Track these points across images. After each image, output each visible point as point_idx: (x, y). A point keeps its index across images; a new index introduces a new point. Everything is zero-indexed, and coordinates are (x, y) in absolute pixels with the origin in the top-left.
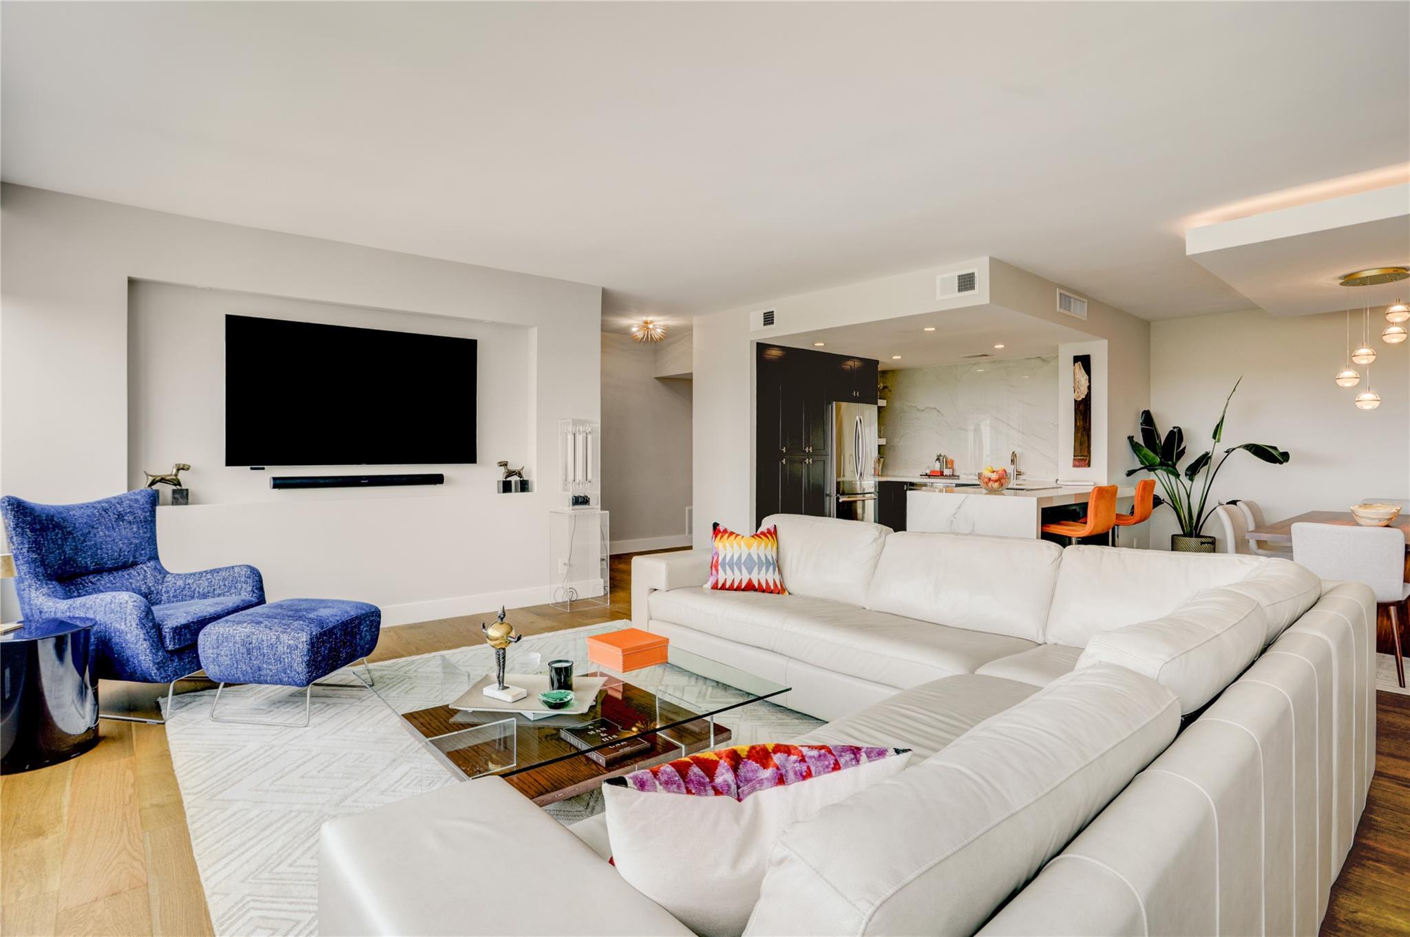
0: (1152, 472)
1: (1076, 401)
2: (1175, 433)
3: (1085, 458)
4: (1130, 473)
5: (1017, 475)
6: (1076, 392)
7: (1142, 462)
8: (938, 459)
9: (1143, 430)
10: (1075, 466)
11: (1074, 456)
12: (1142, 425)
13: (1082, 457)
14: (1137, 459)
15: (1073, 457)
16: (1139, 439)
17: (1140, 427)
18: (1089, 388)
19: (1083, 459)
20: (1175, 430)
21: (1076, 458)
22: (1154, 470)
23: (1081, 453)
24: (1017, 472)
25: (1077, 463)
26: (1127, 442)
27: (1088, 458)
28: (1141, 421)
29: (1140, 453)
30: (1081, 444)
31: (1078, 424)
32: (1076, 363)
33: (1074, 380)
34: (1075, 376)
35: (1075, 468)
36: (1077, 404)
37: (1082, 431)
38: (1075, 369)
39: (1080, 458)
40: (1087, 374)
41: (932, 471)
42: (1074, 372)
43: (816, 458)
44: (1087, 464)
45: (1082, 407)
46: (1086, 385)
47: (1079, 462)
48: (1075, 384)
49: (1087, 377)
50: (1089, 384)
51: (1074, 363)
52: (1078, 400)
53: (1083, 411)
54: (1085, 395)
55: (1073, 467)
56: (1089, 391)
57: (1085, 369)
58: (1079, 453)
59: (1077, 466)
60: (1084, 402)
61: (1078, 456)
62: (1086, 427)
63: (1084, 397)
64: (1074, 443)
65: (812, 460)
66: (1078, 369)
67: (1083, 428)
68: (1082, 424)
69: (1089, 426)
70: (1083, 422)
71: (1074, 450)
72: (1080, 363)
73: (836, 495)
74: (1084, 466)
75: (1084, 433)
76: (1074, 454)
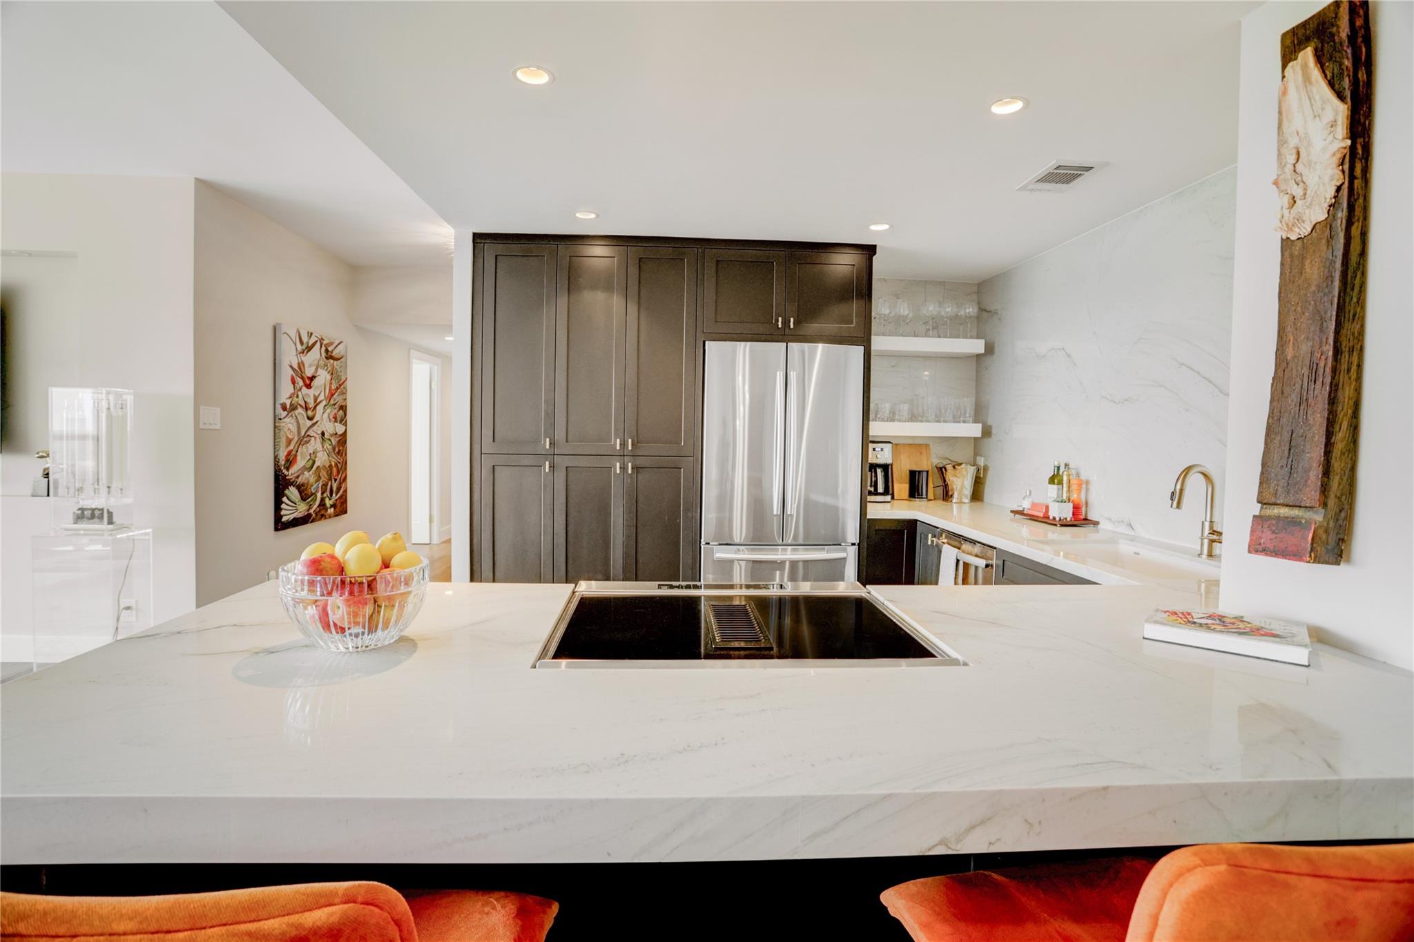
8: (1055, 476)
10: (1255, 548)
11: (1260, 503)
13: (1295, 513)
19: (1294, 522)
21: (1267, 512)
23: (1288, 487)
25: (1267, 537)
27: (1319, 519)
30: (1294, 450)
31: (1290, 353)
32: (1291, 64)
33: (1279, 150)
34: (1285, 123)
35: (1257, 556)
36: (1292, 256)
37: (1305, 386)
38: (1284, 92)
39: (1284, 511)
40: (1341, 96)
41: (1034, 505)
42: (1280, 113)
43: (641, 461)
44: (1312, 550)
45: (1311, 268)
46: (1328, 154)
47: (1273, 532)
48: (1281, 165)
49: (1337, 113)
50: (1349, 142)
51: (1284, 66)
52: (1293, 237)
53: (1313, 288)
54: (1326, 205)
55: (1249, 552)
56: (1352, 178)
57: (1333, 77)
58: (1280, 489)
59: (1265, 551)
60: (1324, 241)
61: (1275, 504)
62: (1322, 364)
63: (1321, 216)
64: (1266, 444)
65: (632, 465)
66: (1297, 88)
67: (1311, 368)
68: (1305, 348)
69: (1345, 357)
70: (1310, 344)
71: (1262, 473)
72: (1307, 55)
73: (708, 544)
74: (1295, 555)
75: (1311, 392)
76: (1260, 493)
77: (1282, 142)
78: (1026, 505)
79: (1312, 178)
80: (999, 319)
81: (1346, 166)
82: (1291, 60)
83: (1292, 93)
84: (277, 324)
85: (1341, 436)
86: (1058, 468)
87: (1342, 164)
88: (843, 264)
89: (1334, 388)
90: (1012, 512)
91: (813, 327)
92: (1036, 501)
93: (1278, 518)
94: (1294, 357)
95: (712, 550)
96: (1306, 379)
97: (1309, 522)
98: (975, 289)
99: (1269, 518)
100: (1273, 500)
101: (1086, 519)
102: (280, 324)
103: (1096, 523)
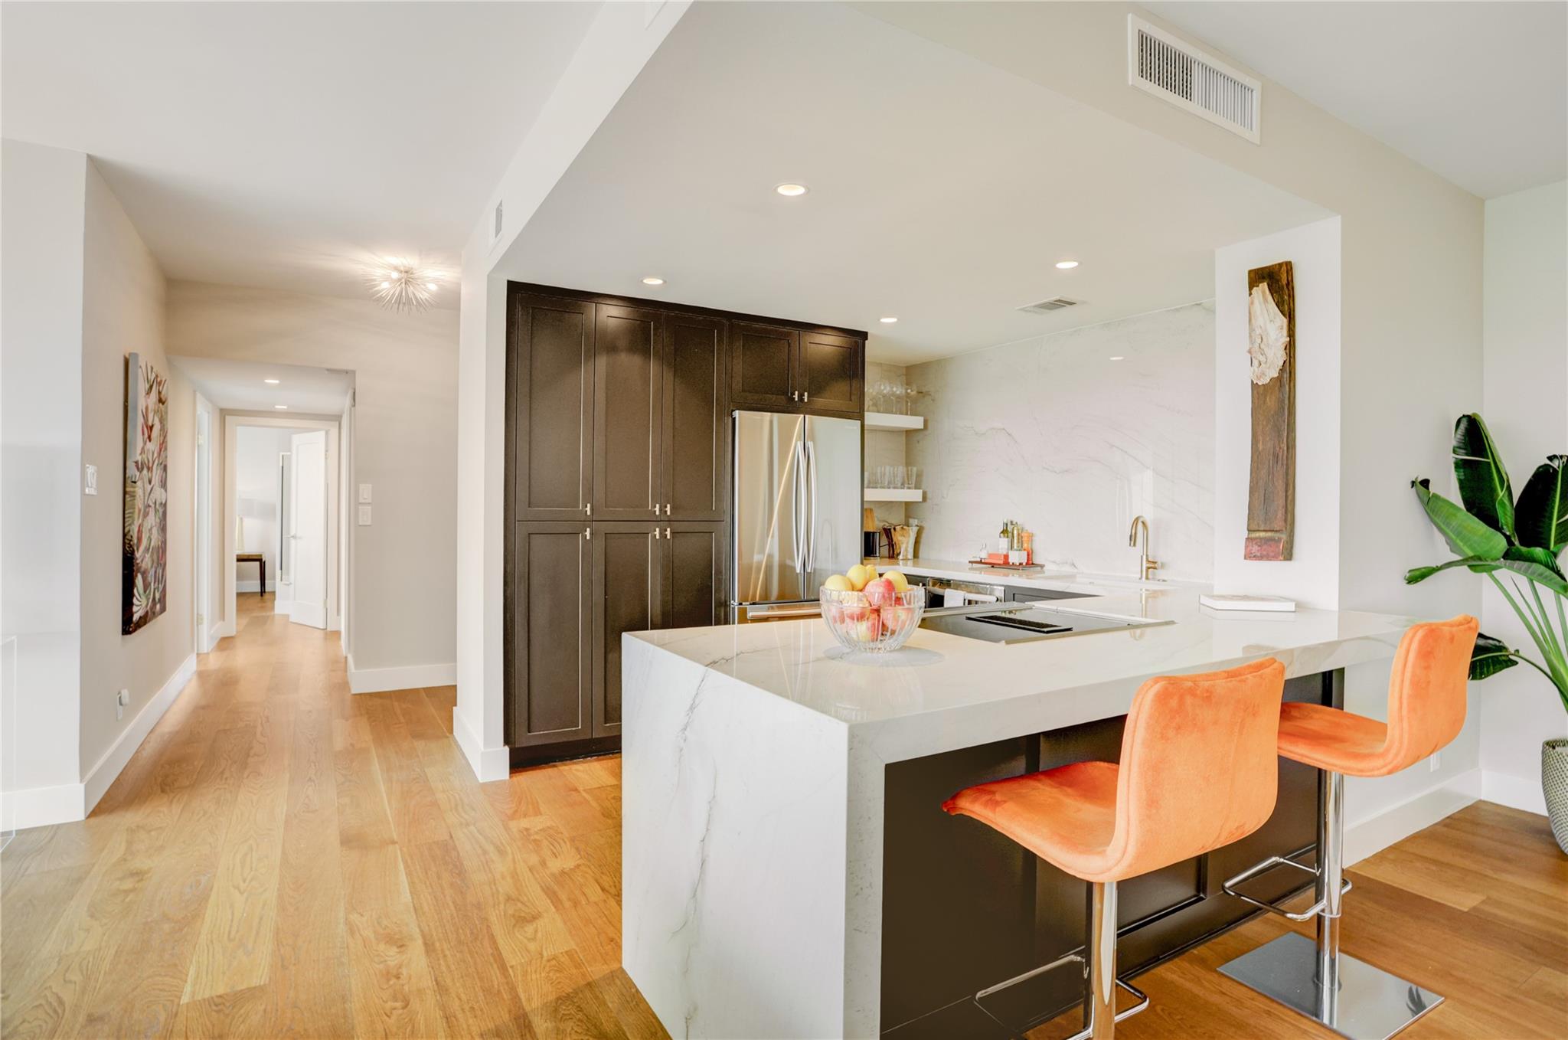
0: (1485, 575)
1: (1254, 386)
2: (1555, 471)
3: (1276, 535)
4: (1417, 577)
5: (1148, 568)
6: (1256, 363)
7: (1454, 548)
8: (1005, 532)
9: (1460, 465)
10: (1249, 556)
11: (1249, 530)
12: (1454, 452)
13: (1269, 534)
14: (1440, 539)
15: (1245, 534)
16: (1449, 488)
17: (1451, 458)
18: (1291, 347)
19: (1271, 539)
20: (1555, 464)
21: (1253, 535)
22: (1489, 569)
23: (1265, 521)
24: (1148, 561)
25: (1255, 549)
26: (1410, 498)
27: (1284, 537)
28: (1454, 443)
29: (1448, 525)
30: (1267, 500)
31: (1261, 447)
32: (1255, 288)
33: (1250, 334)
34: (1253, 321)
35: (1251, 561)
36: (1258, 393)
37: (1271, 465)
38: (1252, 303)
39: (1262, 534)
40: (1284, 315)
41: (990, 556)
42: (1250, 313)
43: (682, 527)
44: (1282, 553)
45: (1270, 401)
46: (1280, 343)
47: (1259, 546)
48: (1252, 342)
49: (1283, 322)
50: (1288, 339)
51: (1251, 289)
52: (1260, 384)
53: (1272, 412)
54: (1278, 370)
55: (1245, 558)
56: (1290, 357)
57: (1278, 301)
58: (1261, 523)
59: (1255, 558)
60: (1277, 388)
61: (1258, 531)
62: (1280, 454)
63: (1276, 375)
64: (1250, 496)
65: (671, 531)
66: (1260, 303)
67: (1274, 455)
68: (1270, 445)
69: (1290, 450)
70: (1272, 442)
71: (1249, 514)
72: (1264, 286)
73: (740, 604)
74: (1275, 558)
75: (1275, 469)
76: (1248, 525)
77: (1251, 330)
78: (984, 555)
79: (1270, 353)
80: (933, 400)
81: (1288, 351)
82: (1254, 286)
83: (1256, 302)
84: (130, 354)
85: (1290, 492)
86: (1007, 524)
87: (1285, 349)
88: (825, 346)
89: (1287, 469)
90: (970, 562)
91: (821, 402)
92: (990, 552)
93: (1261, 539)
94: (1263, 449)
95: (746, 609)
96: (1271, 462)
97: (1280, 540)
98: (904, 371)
99: (1256, 539)
100: (1257, 528)
101: (1033, 564)
102: (136, 355)
103: (1042, 566)
